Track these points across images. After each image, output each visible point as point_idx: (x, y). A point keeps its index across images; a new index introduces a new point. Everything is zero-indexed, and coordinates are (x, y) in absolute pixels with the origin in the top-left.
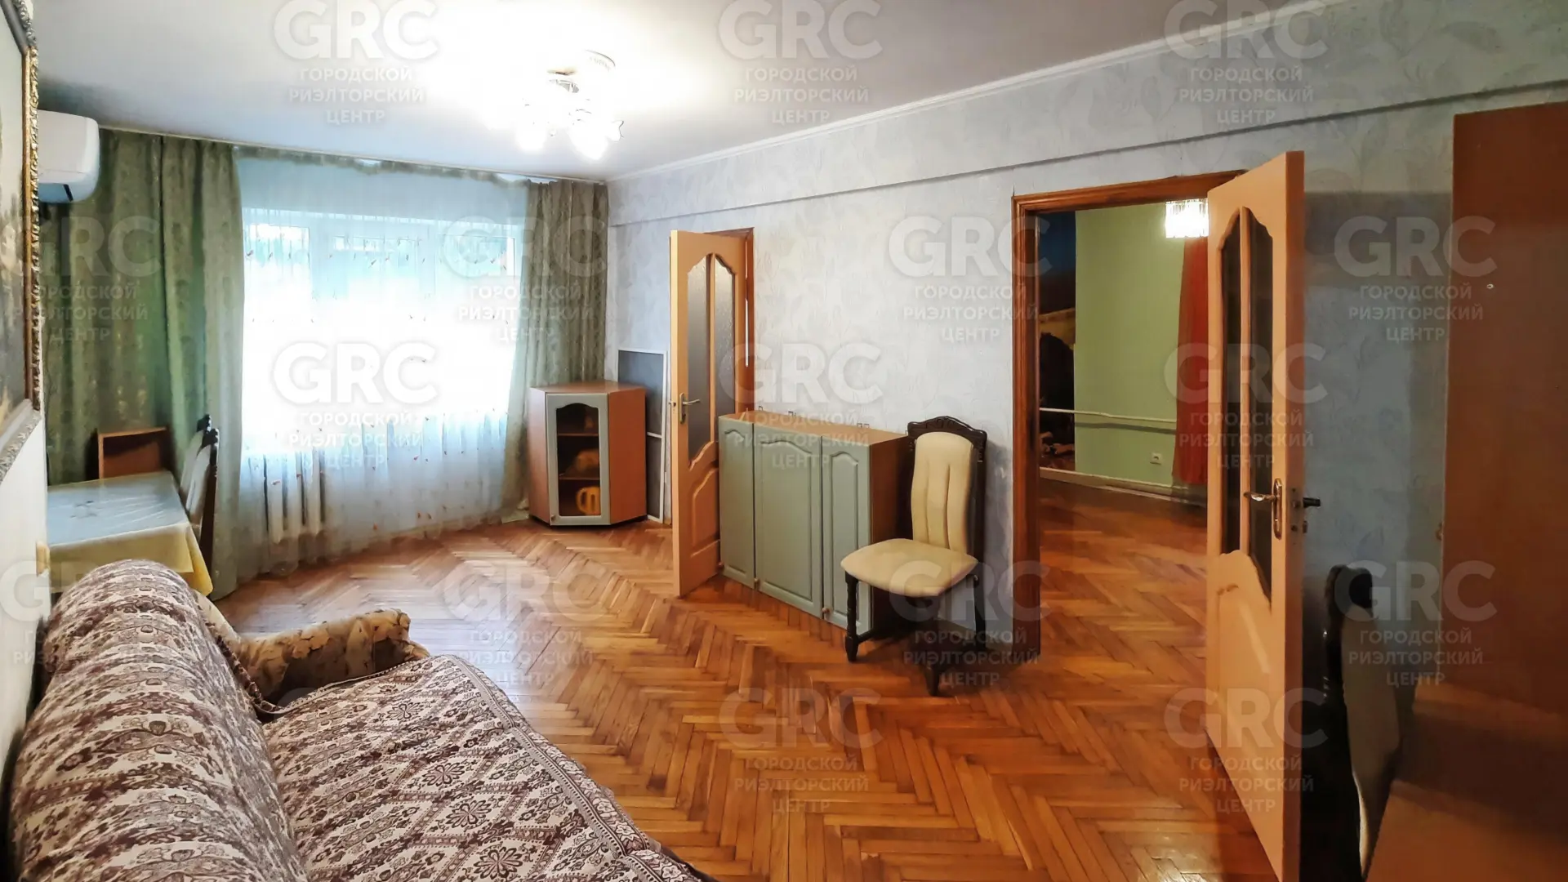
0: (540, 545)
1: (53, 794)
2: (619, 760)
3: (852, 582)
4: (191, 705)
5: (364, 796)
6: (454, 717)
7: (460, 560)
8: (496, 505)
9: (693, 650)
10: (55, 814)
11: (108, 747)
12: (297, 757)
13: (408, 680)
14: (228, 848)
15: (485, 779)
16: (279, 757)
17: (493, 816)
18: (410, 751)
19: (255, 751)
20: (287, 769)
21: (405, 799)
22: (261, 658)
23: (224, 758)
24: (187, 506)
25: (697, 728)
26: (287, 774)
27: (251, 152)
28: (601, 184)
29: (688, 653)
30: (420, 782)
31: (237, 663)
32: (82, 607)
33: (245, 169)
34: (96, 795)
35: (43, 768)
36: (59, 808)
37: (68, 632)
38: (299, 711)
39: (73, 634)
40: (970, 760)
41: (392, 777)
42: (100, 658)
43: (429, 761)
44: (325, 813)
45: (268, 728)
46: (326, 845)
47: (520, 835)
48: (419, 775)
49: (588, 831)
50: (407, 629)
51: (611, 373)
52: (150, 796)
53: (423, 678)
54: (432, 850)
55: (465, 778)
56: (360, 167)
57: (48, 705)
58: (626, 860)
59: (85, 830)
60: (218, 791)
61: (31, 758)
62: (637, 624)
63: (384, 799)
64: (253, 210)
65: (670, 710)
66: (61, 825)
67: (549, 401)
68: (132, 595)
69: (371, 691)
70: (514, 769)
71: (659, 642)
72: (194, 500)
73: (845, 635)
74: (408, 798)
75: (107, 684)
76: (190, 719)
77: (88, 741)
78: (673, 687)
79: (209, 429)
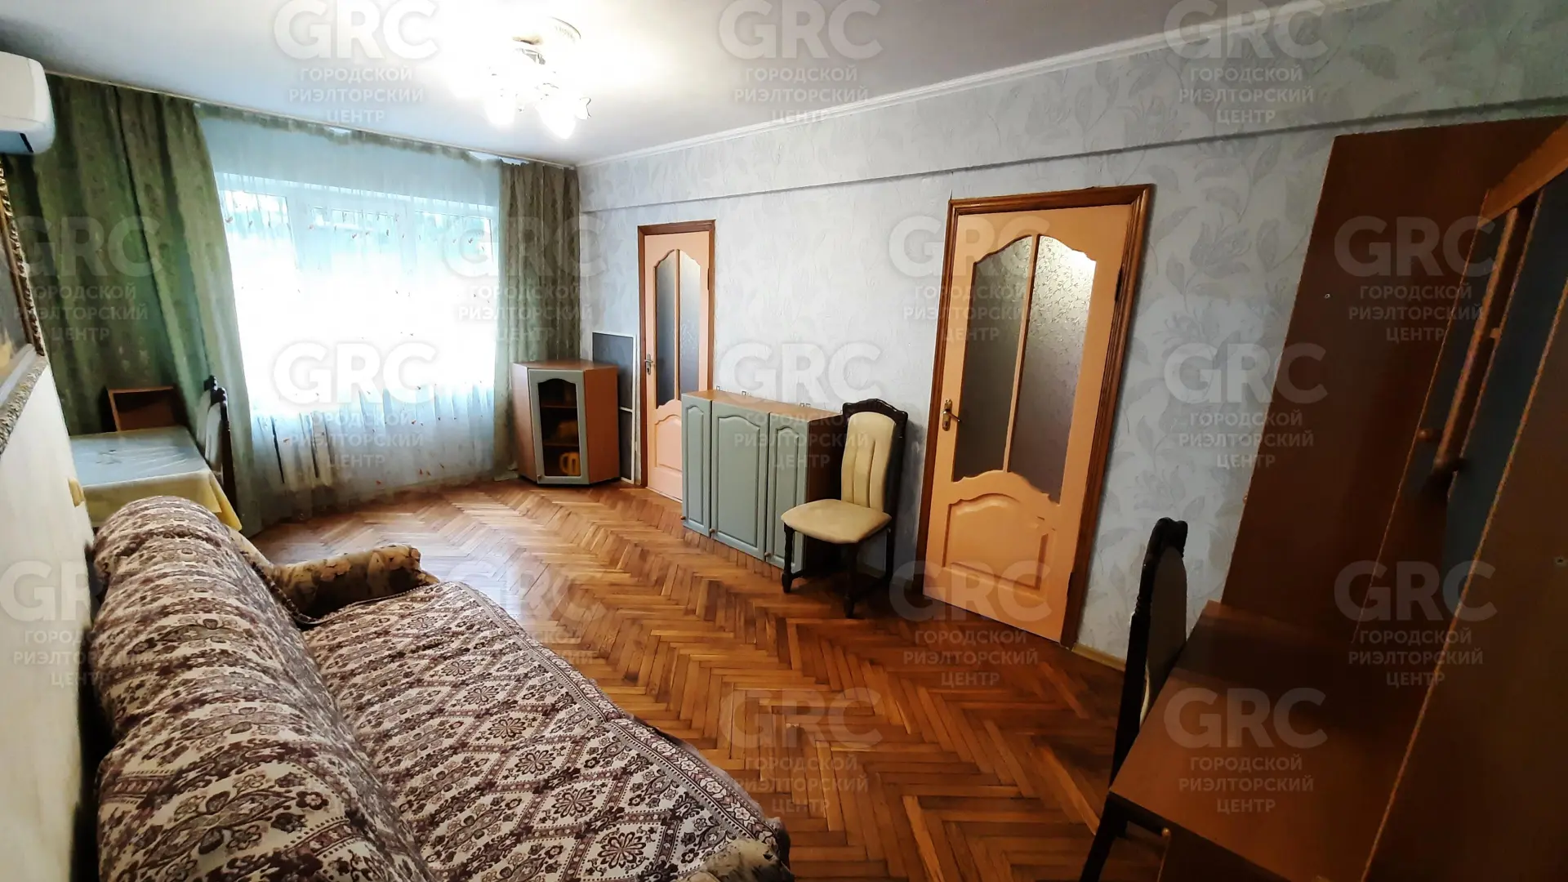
0: (529, 500)
1: (128, 671)
2: (602, 661)
3: (790, 531)
4: (237, 608)
5: (395, 682)
6: (464, 627)
7: (460, 510)
8: (488, 466)
9: (660, 582)
10: (133, 685)
11: (170, 637)
12: (335, 655)
13: (423, 600)
14: (286, 707)
15: (492, 670)
16: (319, 656)
17: (501, 696)
18: (428, 652)
19: (298, 649)
20: (327, 664)
21: (428, 685)
22: (294, 581)
23: (272, 648)
24: (207, 456)
25: (662, 639)
26: (328, 668)
27: (215, 111)
28: (572, 168)
29: (655, 585)
30: (440, 673)
31: (273, 584)
32: (123, 533)
33: (210, 128)
34: (167, 671)
35: (115, 653)
36: (136, 682)
37: (115, 552)
38: (332, 623)
39: (118, 555)
40: (872, 663)
41: (416, 670)
42: (151, 571)
43: (445, 659)
44: (364, 695)
45: (308, 634)
46: (367, 716)
47: (523, 709)
48: (439, 668)
49: (576, 707)
50: (418, 560)
51: (587, 353)
52: (213, 672)
53: (435, 599)
54: (453, 720)
55: (476, 671)
56: (331, 136)
57: (108, 608)
58: (606, 725)
59: (161, 696)
60: (272, 671)
61: (102, 646)
62: (613, 562)
63: (411, 686)
64: (225, 175)
65: (642, 626)
66: (140, 693)
67: (531, 376)
68: (168, 524)
69: (393, 607)
70: (516, 664)
71: (631, 577)
72: (212, 451)
73: (782, 573)
74: (430, 684)
75: (159, 591)
76: (237, 618)
77: (150, 633)
78: (644, 610)
79: (216, 388)
